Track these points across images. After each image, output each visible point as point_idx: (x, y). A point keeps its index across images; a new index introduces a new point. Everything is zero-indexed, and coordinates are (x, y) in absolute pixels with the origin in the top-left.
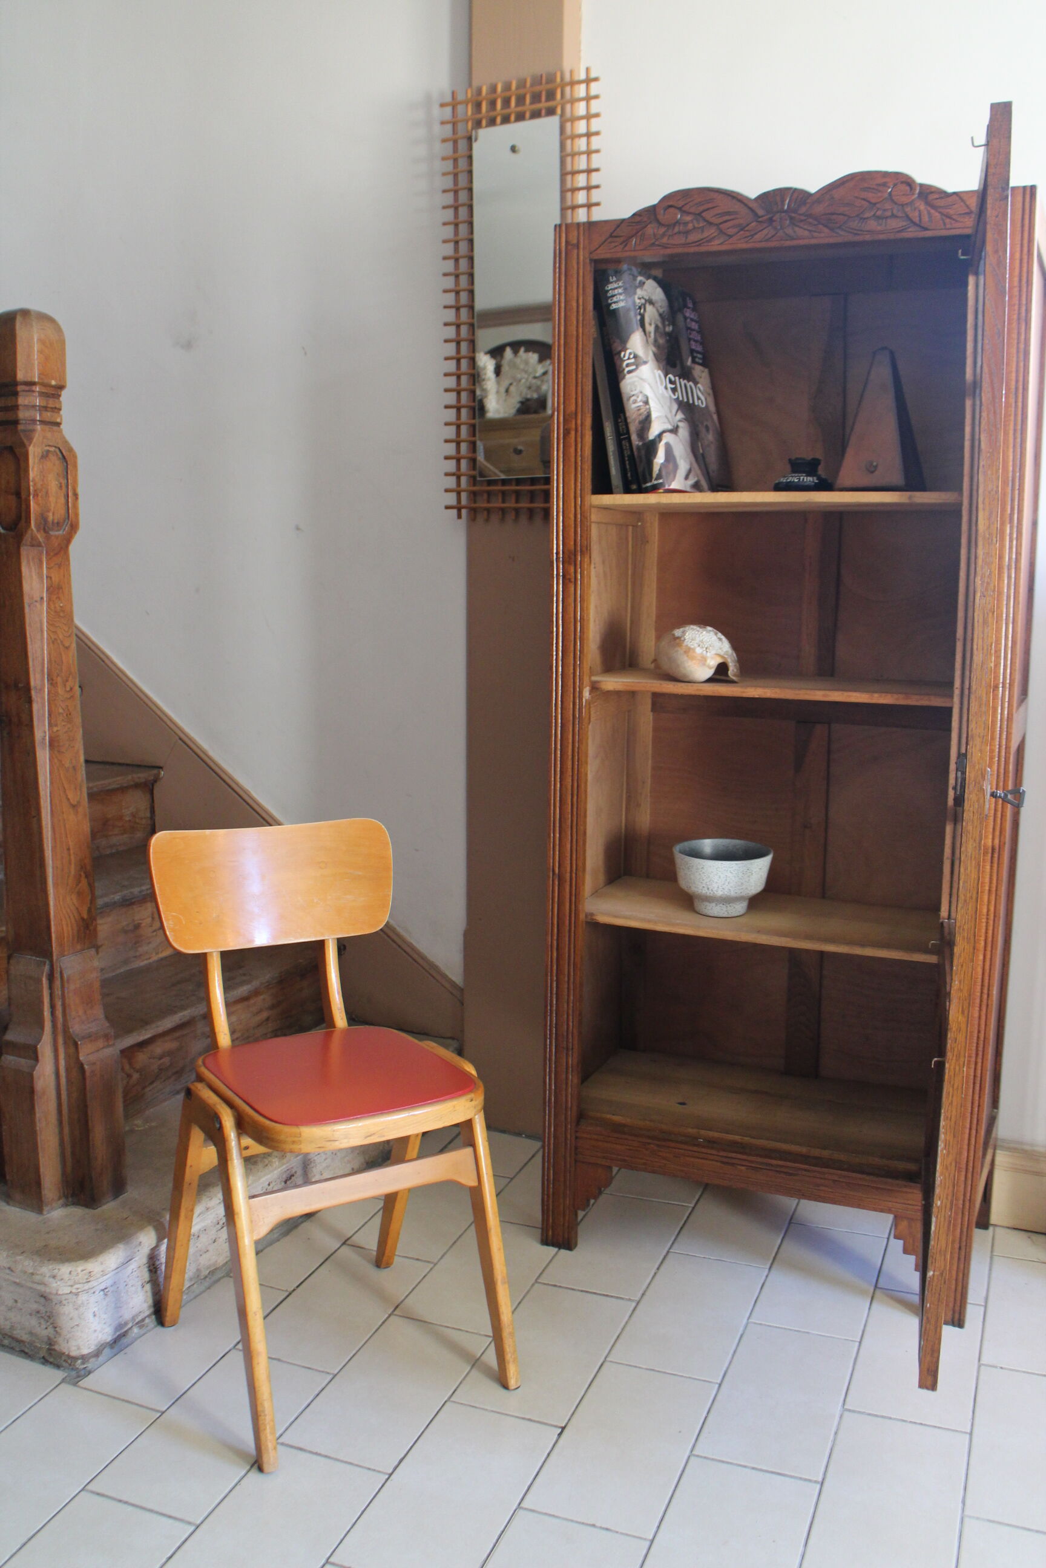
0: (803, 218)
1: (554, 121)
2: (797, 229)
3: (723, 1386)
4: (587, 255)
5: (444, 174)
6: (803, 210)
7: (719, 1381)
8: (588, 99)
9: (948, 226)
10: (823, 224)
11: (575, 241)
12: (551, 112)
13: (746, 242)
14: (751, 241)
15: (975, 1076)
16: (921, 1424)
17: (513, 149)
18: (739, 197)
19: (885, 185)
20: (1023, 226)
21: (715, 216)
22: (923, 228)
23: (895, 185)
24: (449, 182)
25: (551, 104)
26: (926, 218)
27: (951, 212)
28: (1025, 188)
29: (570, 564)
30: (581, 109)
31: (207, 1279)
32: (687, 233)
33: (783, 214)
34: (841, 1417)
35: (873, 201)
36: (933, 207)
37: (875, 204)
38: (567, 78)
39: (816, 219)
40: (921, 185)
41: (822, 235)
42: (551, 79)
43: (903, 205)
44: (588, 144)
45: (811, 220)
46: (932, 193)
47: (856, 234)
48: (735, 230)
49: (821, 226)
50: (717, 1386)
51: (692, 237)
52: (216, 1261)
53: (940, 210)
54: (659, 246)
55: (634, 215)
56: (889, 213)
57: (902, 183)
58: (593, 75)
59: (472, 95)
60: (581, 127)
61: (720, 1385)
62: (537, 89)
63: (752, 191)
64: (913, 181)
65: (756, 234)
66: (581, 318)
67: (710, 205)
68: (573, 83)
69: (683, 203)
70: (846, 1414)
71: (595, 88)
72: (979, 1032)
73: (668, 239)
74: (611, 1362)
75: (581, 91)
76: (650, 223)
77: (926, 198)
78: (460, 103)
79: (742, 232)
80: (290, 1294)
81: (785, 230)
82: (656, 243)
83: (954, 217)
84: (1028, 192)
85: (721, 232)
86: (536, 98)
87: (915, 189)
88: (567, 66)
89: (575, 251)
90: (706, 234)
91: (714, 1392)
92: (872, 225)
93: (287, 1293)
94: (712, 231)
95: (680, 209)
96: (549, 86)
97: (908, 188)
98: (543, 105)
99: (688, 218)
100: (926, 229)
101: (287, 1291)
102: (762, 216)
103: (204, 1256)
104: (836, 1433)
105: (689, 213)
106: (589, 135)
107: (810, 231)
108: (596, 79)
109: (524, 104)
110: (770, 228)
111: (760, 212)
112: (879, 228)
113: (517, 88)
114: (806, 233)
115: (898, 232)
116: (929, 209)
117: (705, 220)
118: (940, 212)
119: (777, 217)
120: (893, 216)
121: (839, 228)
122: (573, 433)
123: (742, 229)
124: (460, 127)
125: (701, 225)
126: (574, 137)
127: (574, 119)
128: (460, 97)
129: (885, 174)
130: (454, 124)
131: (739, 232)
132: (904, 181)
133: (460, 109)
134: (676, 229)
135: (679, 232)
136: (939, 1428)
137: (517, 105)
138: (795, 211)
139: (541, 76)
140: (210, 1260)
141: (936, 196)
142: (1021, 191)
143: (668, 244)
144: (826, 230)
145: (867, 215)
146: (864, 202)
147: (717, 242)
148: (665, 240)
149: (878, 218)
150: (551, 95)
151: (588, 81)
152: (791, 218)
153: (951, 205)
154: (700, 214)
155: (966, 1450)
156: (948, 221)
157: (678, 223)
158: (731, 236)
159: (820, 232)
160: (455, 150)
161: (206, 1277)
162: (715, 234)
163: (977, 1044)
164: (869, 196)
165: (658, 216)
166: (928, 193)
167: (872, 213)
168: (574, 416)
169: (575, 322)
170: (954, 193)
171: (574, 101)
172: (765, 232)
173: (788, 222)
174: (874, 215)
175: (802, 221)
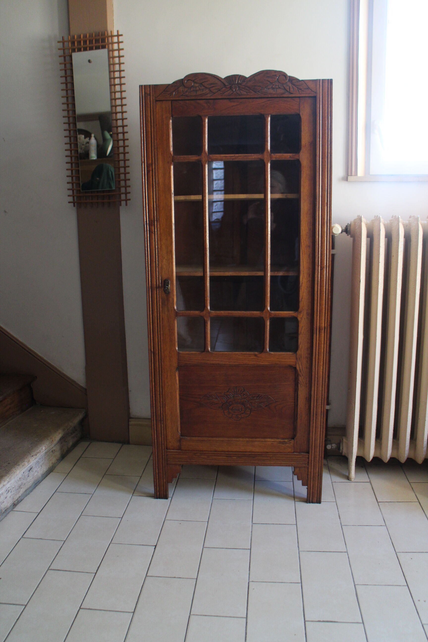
0: (244, 87)
1: (105, 51)
2: (241, 91)
3: (209, 522)
4: (154, 98)
5: (61, 70)
6: (244, 84)
7: (207, 521)
8: (118, 43)
9: (300, 93)
10: (251, 90)
11: (149, 93)
12: (104, 47)
13: (221, 96)
14: (223, 95)
15: (321, 412)
16: (280, 524)
17: (89, 61)
18: (218, 77)
19: (276, 75)
20: (328, 94)
21: (207, 85)
22: (290, 93)
23: (280, 76)
24: (63, 73)
25: (103, 44)
26: (292, 90)
27: (301, 87)
28: (328, 80)
29: (152, 226)
30: (116, 46)
31: (5, 513)
32: (196, 91)
33: (236, 85)
34: (252, 526)
35: (271, 82)
36: (294, 85)
37: (272, 83)
38: (110, 34)
39: (249, 88)
40: (289, 77)
41: (251, 94)
42: (103, 34)
43: (283, 84)
44: (119, 60)
45: (246, 88)
46: (294, 80)
47: (265, 94)
48: (216, 91)
49: (251, 91)
50: (207, 522)
51: (199, 93)
52: (7, 506)
53: (297, 87)
54: (185, 96)
55: (174, 83)
56: (277, 87)
57: (282, 75)
58: (120, 33)
59: (71, 39)
60: (116, 54)
61: (208, 522)
62: (98, 38)
63: (223, 75)
64: (287, 75)
65: (225, 92)
66: (152, 125)
67: (206, 80)
68: (112, 36)
69: (194, 79)
70: (254, 525)
71: (121, 39)
72: (322, 395)
73: (189, 93)
74: (167, 520)
75: (115, 39)
76: (181, 86)
77: (292, 81)
78: (66, 41)
79: (219, 92)
80: (39, 514)
81: (237, 92)
82: (184, 94)
83: (302, 89)
84: (330, 81)
85: (211, 91)
86: (97, 41)
87: (287, 78)
88: (109, 29)
89: (149, 97)
90: (204, 92)
91: (207, 525)
92: (271, 91)
93: (38, 514)
94: (207, 91)
95: (193, 81)
96: (103, 37)
97: (285, 77)
98: (100, 44)
99: (197, 85)
100: (292, 94)
101: (37, 513)
102: (228, 86)
103: (3, 504)
104: (251, 532)
105: (197, 83)
106: (119, 57)
107: (247, 92)
108: (121, 35)
109: (93, 43)
110: (231, 90)
111: (227, 84)
112: (274, 92)
113: (89, 36)
114: (245, 93)
115: (282, 94)
116: (293, 86)
117: (204, 86)
118: (297, 88)
119: (234, 86)
120: (279, 88)
121: (259, 91)
122: (151, 172)
123: (220, 90)
124: (66, 51)
125: (202, 88)
126: (114, 57)
127: (113, 50)
128: (66, 39)
129: (276, 71)
130: (64, 50)
131: (217, 92)
132: (283, 74)
133: (66, 44)
134: (192, 89)
135: (193, 91)
136: (285, 524)
137: (89, 43)
138: (241, 84)
139: (99, 33)
140: (5, 505)
141: (295, 81)
142: (327, 81)
143: (188, 95)
144: (253, 92)
145: (269, 87)
146: (267, 82)
147: (209, 95)
148: (187, 93)
149: (273, 88)
150: (103, 40)
151: (118, 36)
152: (239, 87)
153: (301, 85)
154: (201, 84)
155: (296, 530)
156: (300, 91)
157: (193, 86)
158: (214, 93)
159: (251, 93)
160: (65, 60)
161: (4, 512)
162: (208, 92)
163: (322, 400)
164: (270, 79)
165: (184, 84)
166: (292, 80)
167: (271, 86)
168: (151, 165)
169: (150, 126)
170: (302, 80)
171: (113, 43)
172: (229, 92)
173: (238, 88)
174: (272, 87)
175: (243, 88)
